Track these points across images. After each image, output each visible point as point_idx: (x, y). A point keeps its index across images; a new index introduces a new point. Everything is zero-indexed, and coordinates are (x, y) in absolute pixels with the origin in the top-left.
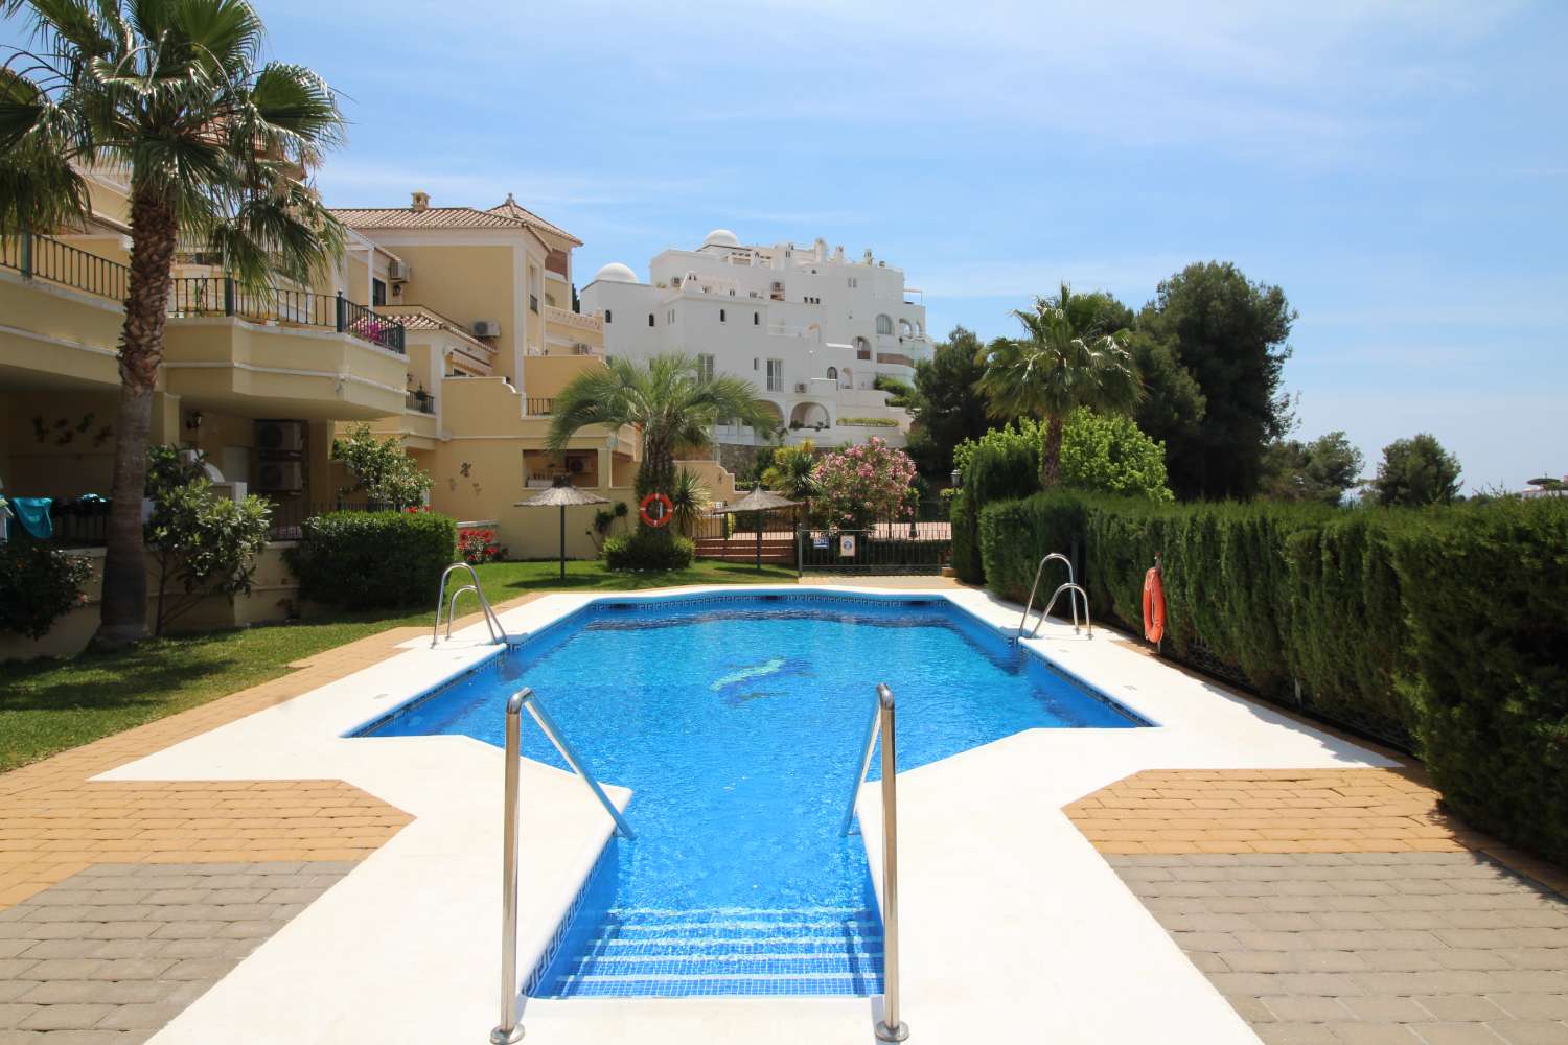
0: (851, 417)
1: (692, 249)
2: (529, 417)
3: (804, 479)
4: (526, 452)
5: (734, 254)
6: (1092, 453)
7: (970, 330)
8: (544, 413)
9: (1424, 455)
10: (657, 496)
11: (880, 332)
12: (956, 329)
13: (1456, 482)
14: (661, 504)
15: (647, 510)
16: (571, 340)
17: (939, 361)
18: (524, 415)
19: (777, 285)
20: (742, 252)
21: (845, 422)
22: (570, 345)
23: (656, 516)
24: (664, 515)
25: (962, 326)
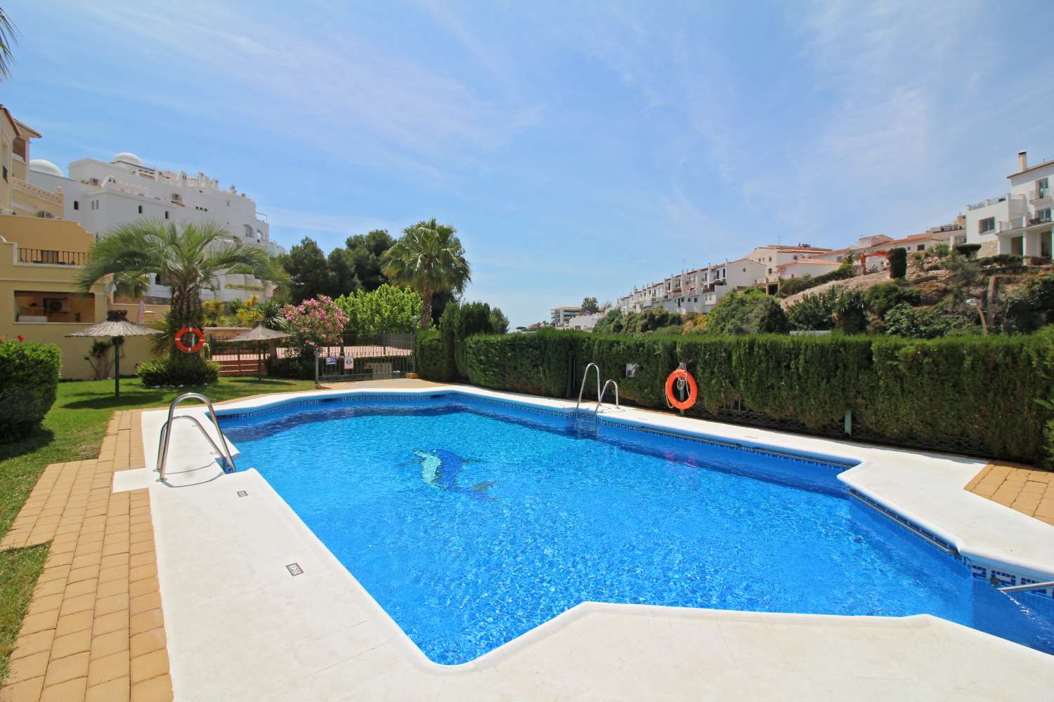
0: (235, 284)
1: (108, 161)
2: (21, 264)
3: (275, 320)
4: (17, 293)
5: (140, 170)
6: (403, 310)
7: (313, 240)
8: (35, 262)
9: (497, 316)
10: (191, 329)
11: (247, 236)
12: (304, 238)
13: (507, 328)
14: (194, 335)
15: (182, 341)
16: (35, 208)
17: (294, 256)
18: (16, 261)
19: (176, 196)
20: (147, 170)
21: (231, 286)
22: (36, 211)
23: (189, 345)
24: (196, 344)
25: (309, 236)
